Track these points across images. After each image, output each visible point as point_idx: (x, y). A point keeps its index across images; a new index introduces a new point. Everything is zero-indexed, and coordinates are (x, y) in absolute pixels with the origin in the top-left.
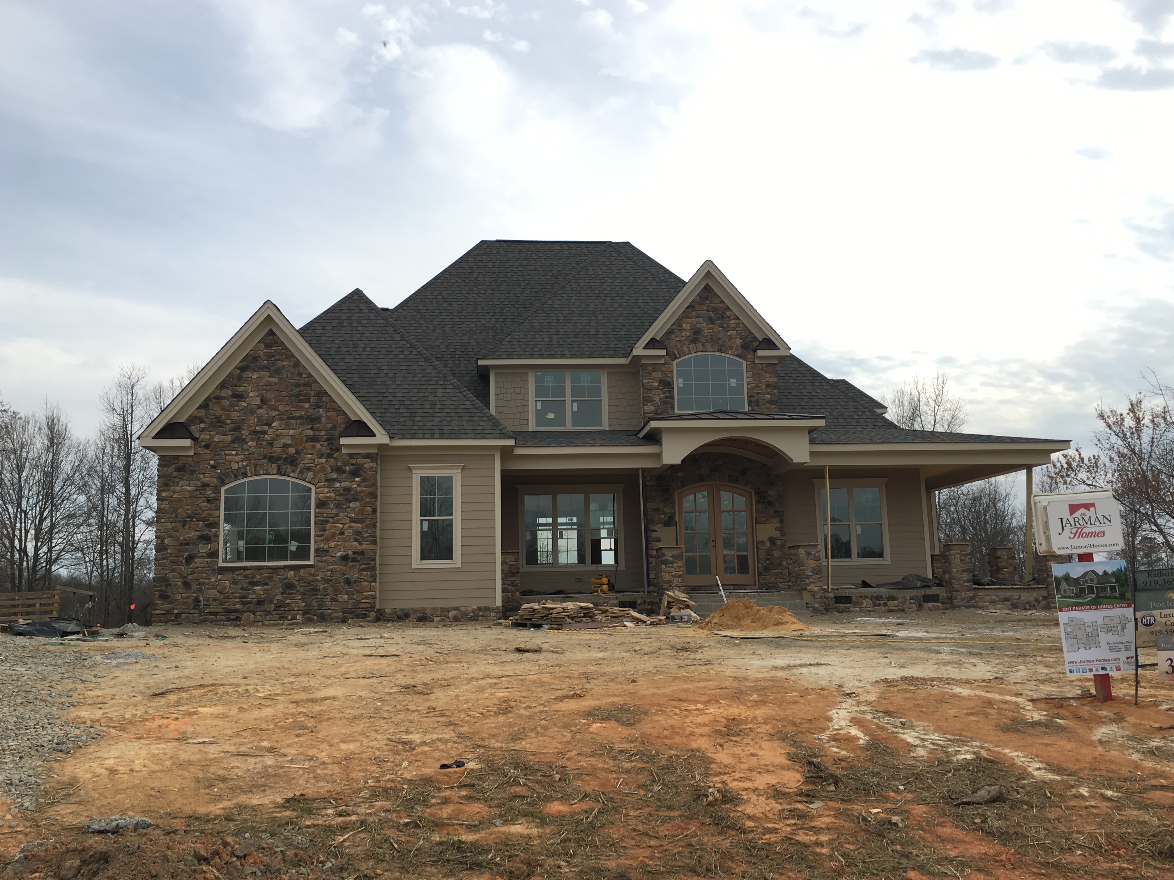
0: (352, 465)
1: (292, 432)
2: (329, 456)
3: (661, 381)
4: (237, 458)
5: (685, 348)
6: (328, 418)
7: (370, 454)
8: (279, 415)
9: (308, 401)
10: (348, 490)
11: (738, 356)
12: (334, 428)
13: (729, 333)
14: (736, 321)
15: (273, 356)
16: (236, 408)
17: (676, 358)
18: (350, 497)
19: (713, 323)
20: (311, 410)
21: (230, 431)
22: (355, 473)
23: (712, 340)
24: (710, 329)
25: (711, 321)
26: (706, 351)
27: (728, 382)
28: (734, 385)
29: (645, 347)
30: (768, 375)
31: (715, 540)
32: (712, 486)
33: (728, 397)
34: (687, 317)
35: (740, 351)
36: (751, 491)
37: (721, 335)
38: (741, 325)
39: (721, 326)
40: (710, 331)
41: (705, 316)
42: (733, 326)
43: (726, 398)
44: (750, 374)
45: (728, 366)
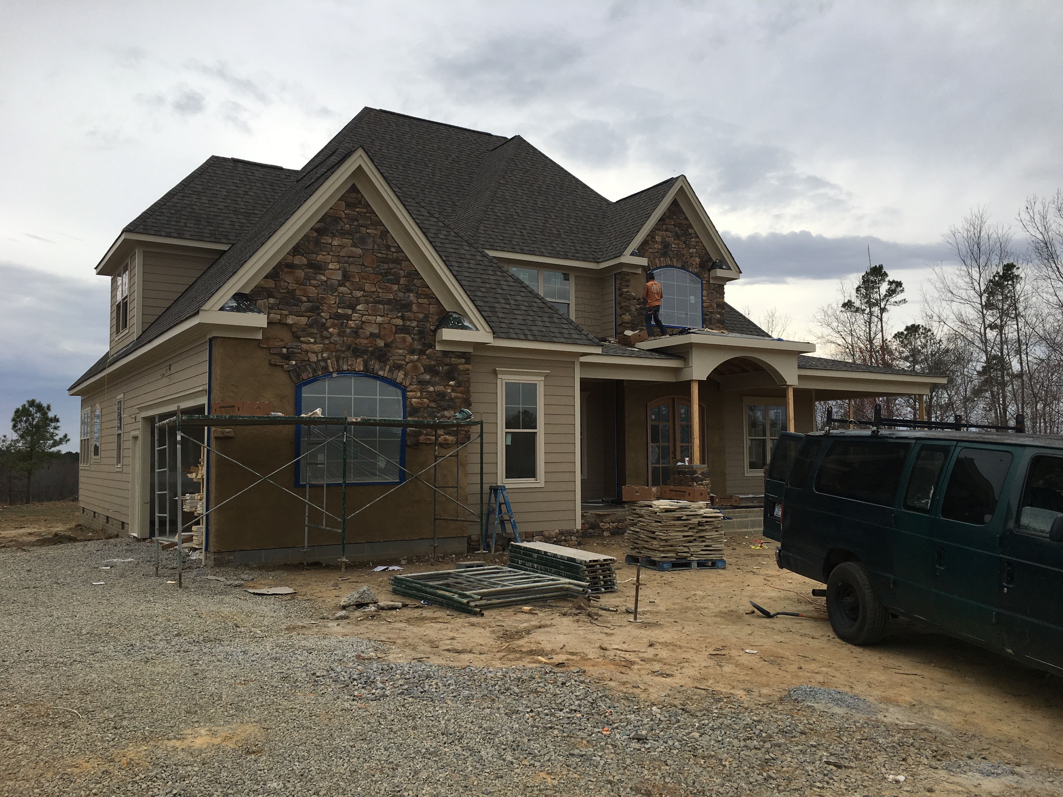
0: (446, 365)
1: (379, 319)
2: (422, 353)
4: (317, 347)
6: (419, 304)
7: (465, 353)
8: (363, 296)
9: (397, 282)
10: (442, 395)
11: (695, 274)
12: (426, 317)
13: (691, 250)
15: (357, 220)
16: (313, 282)
18: (445, 404)
19: (678, 239)
20: (401, 294)
21: (307, 311)
22: (450, 376)
23: (678, 255)
25: (677, 236)
26: (673, 267)
27: (688, 299)
28: (693, 302)
29: (631, 255)
30: (718, 295)
31: (674, 453)
32: (673, 399)
33: (688, 313)
34: (659, 230)
35: (698, 269)
36: (704, 406)
37: (684, 252)
38: (700, 244)
39: (685, 243)
40: (677, 246)
41: (672, 230)
42: (694, 243)
43: (687, 314)
44: (705, 293)
45: (689, 283)
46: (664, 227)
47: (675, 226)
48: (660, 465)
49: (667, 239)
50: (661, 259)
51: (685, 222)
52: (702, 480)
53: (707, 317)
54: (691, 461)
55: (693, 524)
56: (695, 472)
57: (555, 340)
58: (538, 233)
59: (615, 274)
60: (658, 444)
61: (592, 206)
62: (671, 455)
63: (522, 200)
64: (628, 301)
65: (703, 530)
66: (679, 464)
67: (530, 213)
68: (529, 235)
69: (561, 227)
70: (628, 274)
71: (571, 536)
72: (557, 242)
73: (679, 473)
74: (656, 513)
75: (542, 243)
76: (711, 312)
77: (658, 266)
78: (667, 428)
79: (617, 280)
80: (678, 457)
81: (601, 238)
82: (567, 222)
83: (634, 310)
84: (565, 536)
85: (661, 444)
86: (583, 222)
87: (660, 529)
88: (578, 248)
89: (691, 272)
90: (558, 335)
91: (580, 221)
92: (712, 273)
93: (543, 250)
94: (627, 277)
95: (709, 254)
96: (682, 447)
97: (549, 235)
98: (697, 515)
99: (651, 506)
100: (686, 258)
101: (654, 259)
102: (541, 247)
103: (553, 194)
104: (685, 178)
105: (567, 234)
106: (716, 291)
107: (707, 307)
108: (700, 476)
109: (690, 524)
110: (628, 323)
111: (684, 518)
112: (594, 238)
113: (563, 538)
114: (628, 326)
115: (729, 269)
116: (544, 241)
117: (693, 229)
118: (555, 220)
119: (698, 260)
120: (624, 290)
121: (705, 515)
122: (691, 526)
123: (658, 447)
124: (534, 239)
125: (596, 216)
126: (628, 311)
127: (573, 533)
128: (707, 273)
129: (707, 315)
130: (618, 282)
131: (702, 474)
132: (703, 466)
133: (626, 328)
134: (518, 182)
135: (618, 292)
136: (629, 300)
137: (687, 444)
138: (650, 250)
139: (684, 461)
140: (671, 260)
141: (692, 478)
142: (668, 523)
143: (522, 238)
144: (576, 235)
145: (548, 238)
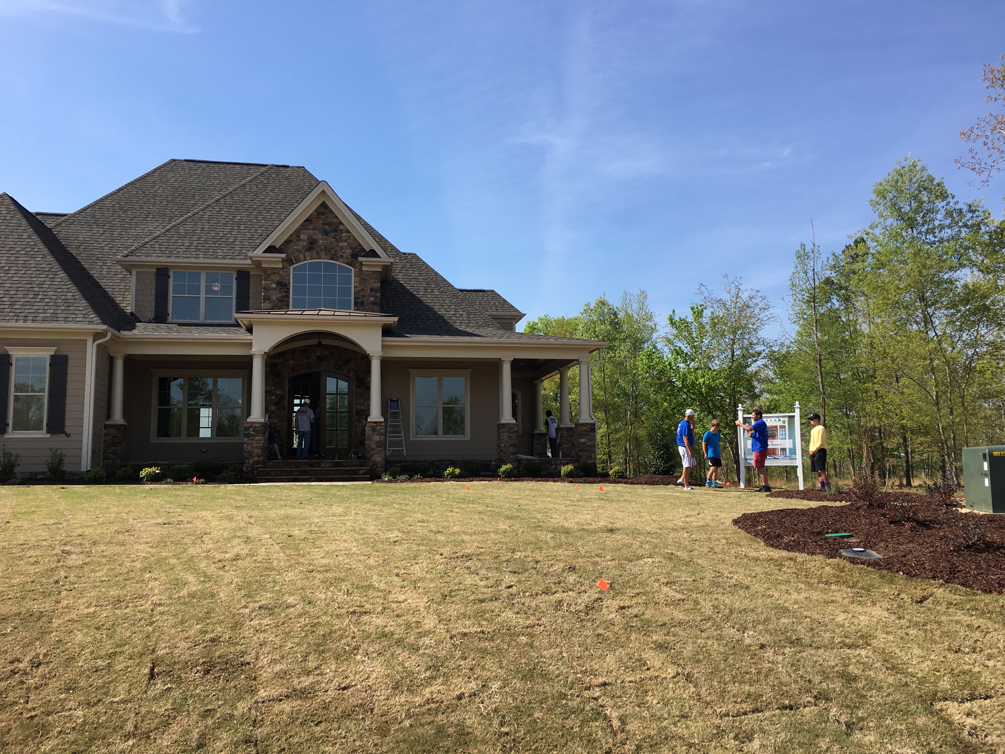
3: (279, 283)
5: (301, 256)
11: (347, 264)
14: (348, 234)
17: (293, 264)
19: (327, 235)
23: (326, 249)
24: (324, 240)
25: (326, 233)
30: (373, 280)
33: (337, 298)
34: (305, 229)
37: (333, 246)
38: (352, 238)
40: (325, 242)
41: (320, 228)
42: (344, 238)
44: (357, 279)
45: (339, 272)
46: (310, 227)
47: (323, 224)
49: (314, 236)
50: (307, 254)
51: (335, 220)
53: (359, 301)
76: (363, 296)
83: (275, 299)
89: (342, 263)
95: (362, 246)
101: (298, 254)
106: (370, 277)
117: (344, 225)
119: (349, 251)
126: (268, 300)
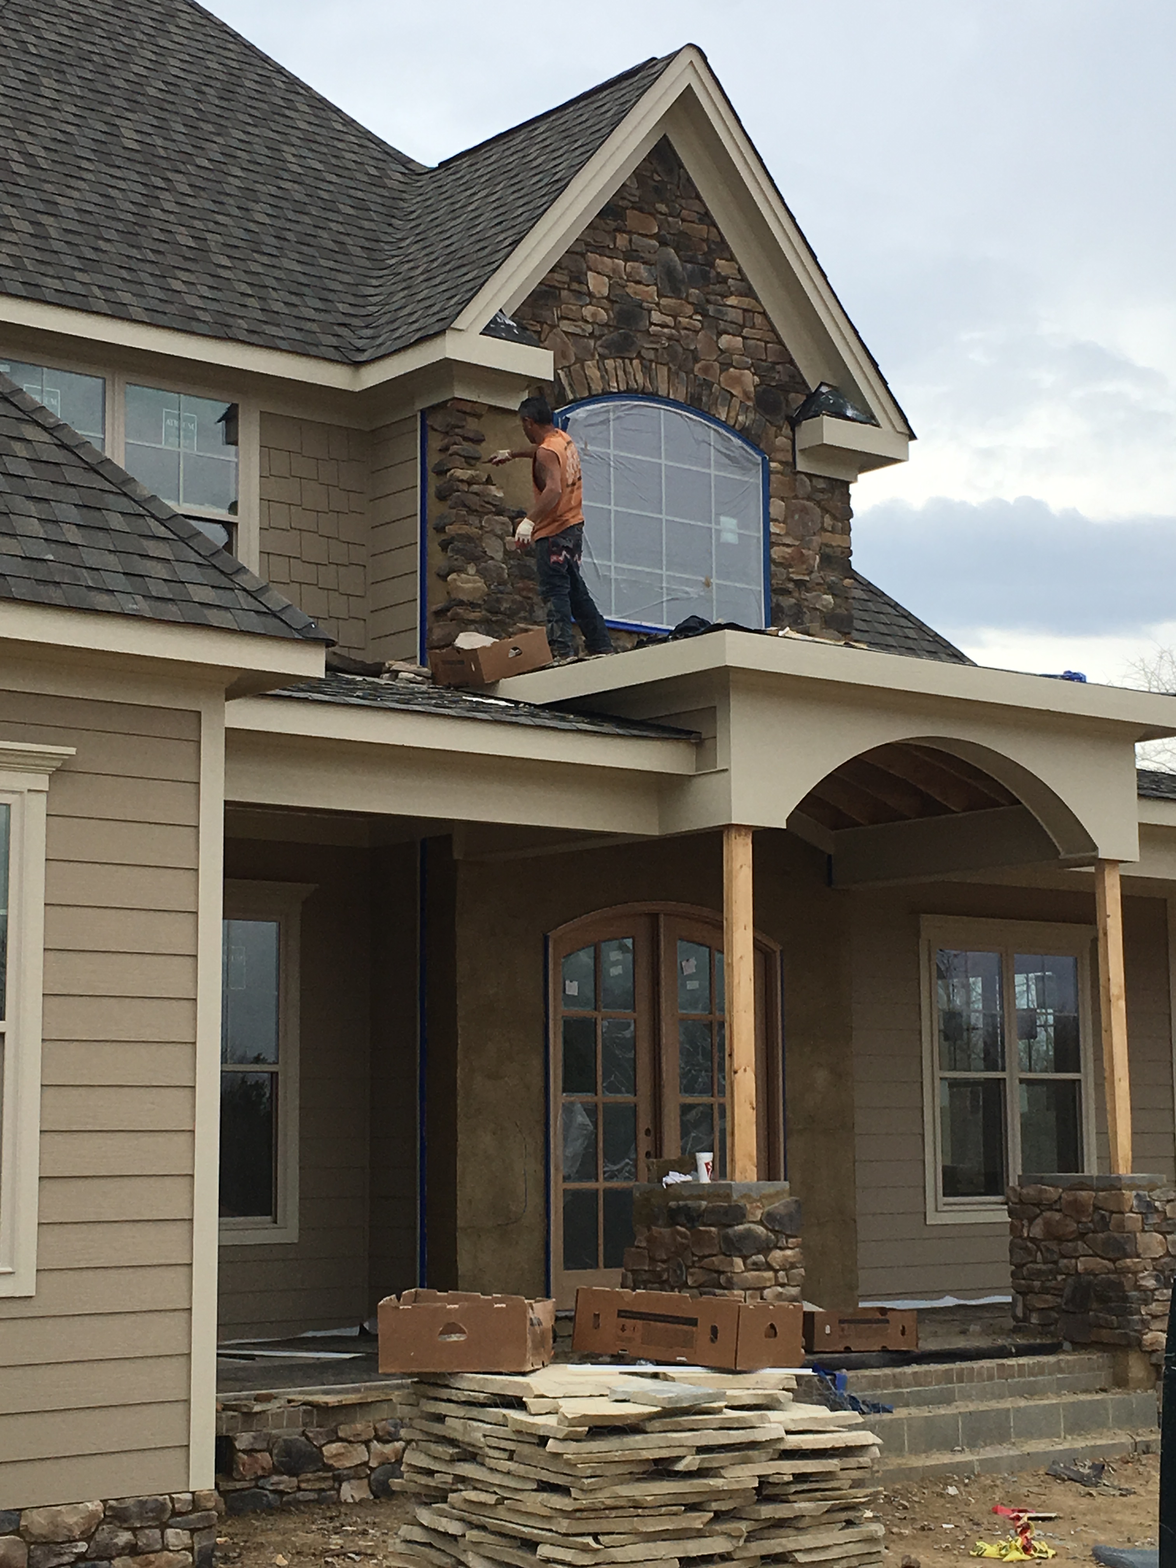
11: (741, 434)
13: (725, 341)
14: (746, 302)
17: (563, 402)
19: (676, 292)
23: (673, 357)
24: (668, 312)
25: (672, 283)
26: (653, 396)
27: (713, 526)
28: (730, 537)
29: (487, 331)
30: (828, 520)
31: (656, 1132)
32: (654, 917)
33: (714, 581)
34: (601, 250)
35: (751, 416)
36: (773, 945)
37: (699, 343)
38: (758, 320)
39: (700, 309)
40: (669, 320)
41: (653, 258)
42: (734, 315)
43: (708, 584)
44: (777, 507)
45: (719, 466)
46: (622, 240)
47: (663, 243)
48: (601, 1185)
49: (631, 288)
50: (610, 363)
51: (703, 230)
52: (766, 1248)
53: (788, 602)
54: (720, 1168)
55: (731, 1494)
56: (738, 1214)
57: (102, 601)
58: (112, 235)
59: (423, 412)
60: (588, 1097)
61: (346, 173)
62: (644, 1144)
63: (54, 114)
64: (474, 520)
65: (780, 1524)
66: (674, 1178)
67: (85, 164)
68: (70, 237)
69: (211, 226)
70: (475, 411)
71: (163, 1527)
72: (192, 278)
73: (673, 1217)
74: (543, 1441)
75: (124, 274)
76: (799, 584)
77: (597, 388)
78: (628, 1034)
79: (431, 435)
80: (672, 1149)
81: (375, 282)
82: (236, 212)
83: (499, 556)
84: (134, 1530)
85: (603, 1097)
86: (306, 219)
87: (564, 1525)
88: (278, 307)
89: (723, 424)
90: (120, 582)
91: (291, 215)
92: (806, 434)
93: (127, 298)
94: (472, 425)
95: (792, 362)
96: (686, 1109)
97: (162, 247)
98: (753, 1445)
99: (518, 1403)
100: (706, 370)
101: (581, 361)
102: (117, 283)
103: (190, 112)
104: (704, 58)
105: (236, 253)
106: (818, 503)
107: (785, 564)
108: (760, 1230)
109: (718, 1494)
110: (473, 605)
111: (690, 1462)
112: (347, 278)
113: (124, 1537)
114: (473, 616)
115: (870, 419)
116: (133, 264)
117: (732, 259)
118: (190, 201)
119: (750, 379)
120: (459, 473)
121: (793, 1442)
122: (724, 1506)
123: (591, 1111)
124: (90, 254)
125: (361, 206)
126: (474, 559)
127: (175, 1513)
128: (787, 430)
129: (786, 592)
130: (436, 442)
131: (769, 1220)
132: (770, 1187)
133: (466, 625)
134: (45, 52)
135: (434, 482)
136: (480, 514)
137: (705, 1099)
138: (566, 326)
139: (691, 1167)
140: (646, 370)
141: (727, 1239)
142: (603, 1497)
143: (38, 243)
144: (275, 261)
145: (151, 256)
